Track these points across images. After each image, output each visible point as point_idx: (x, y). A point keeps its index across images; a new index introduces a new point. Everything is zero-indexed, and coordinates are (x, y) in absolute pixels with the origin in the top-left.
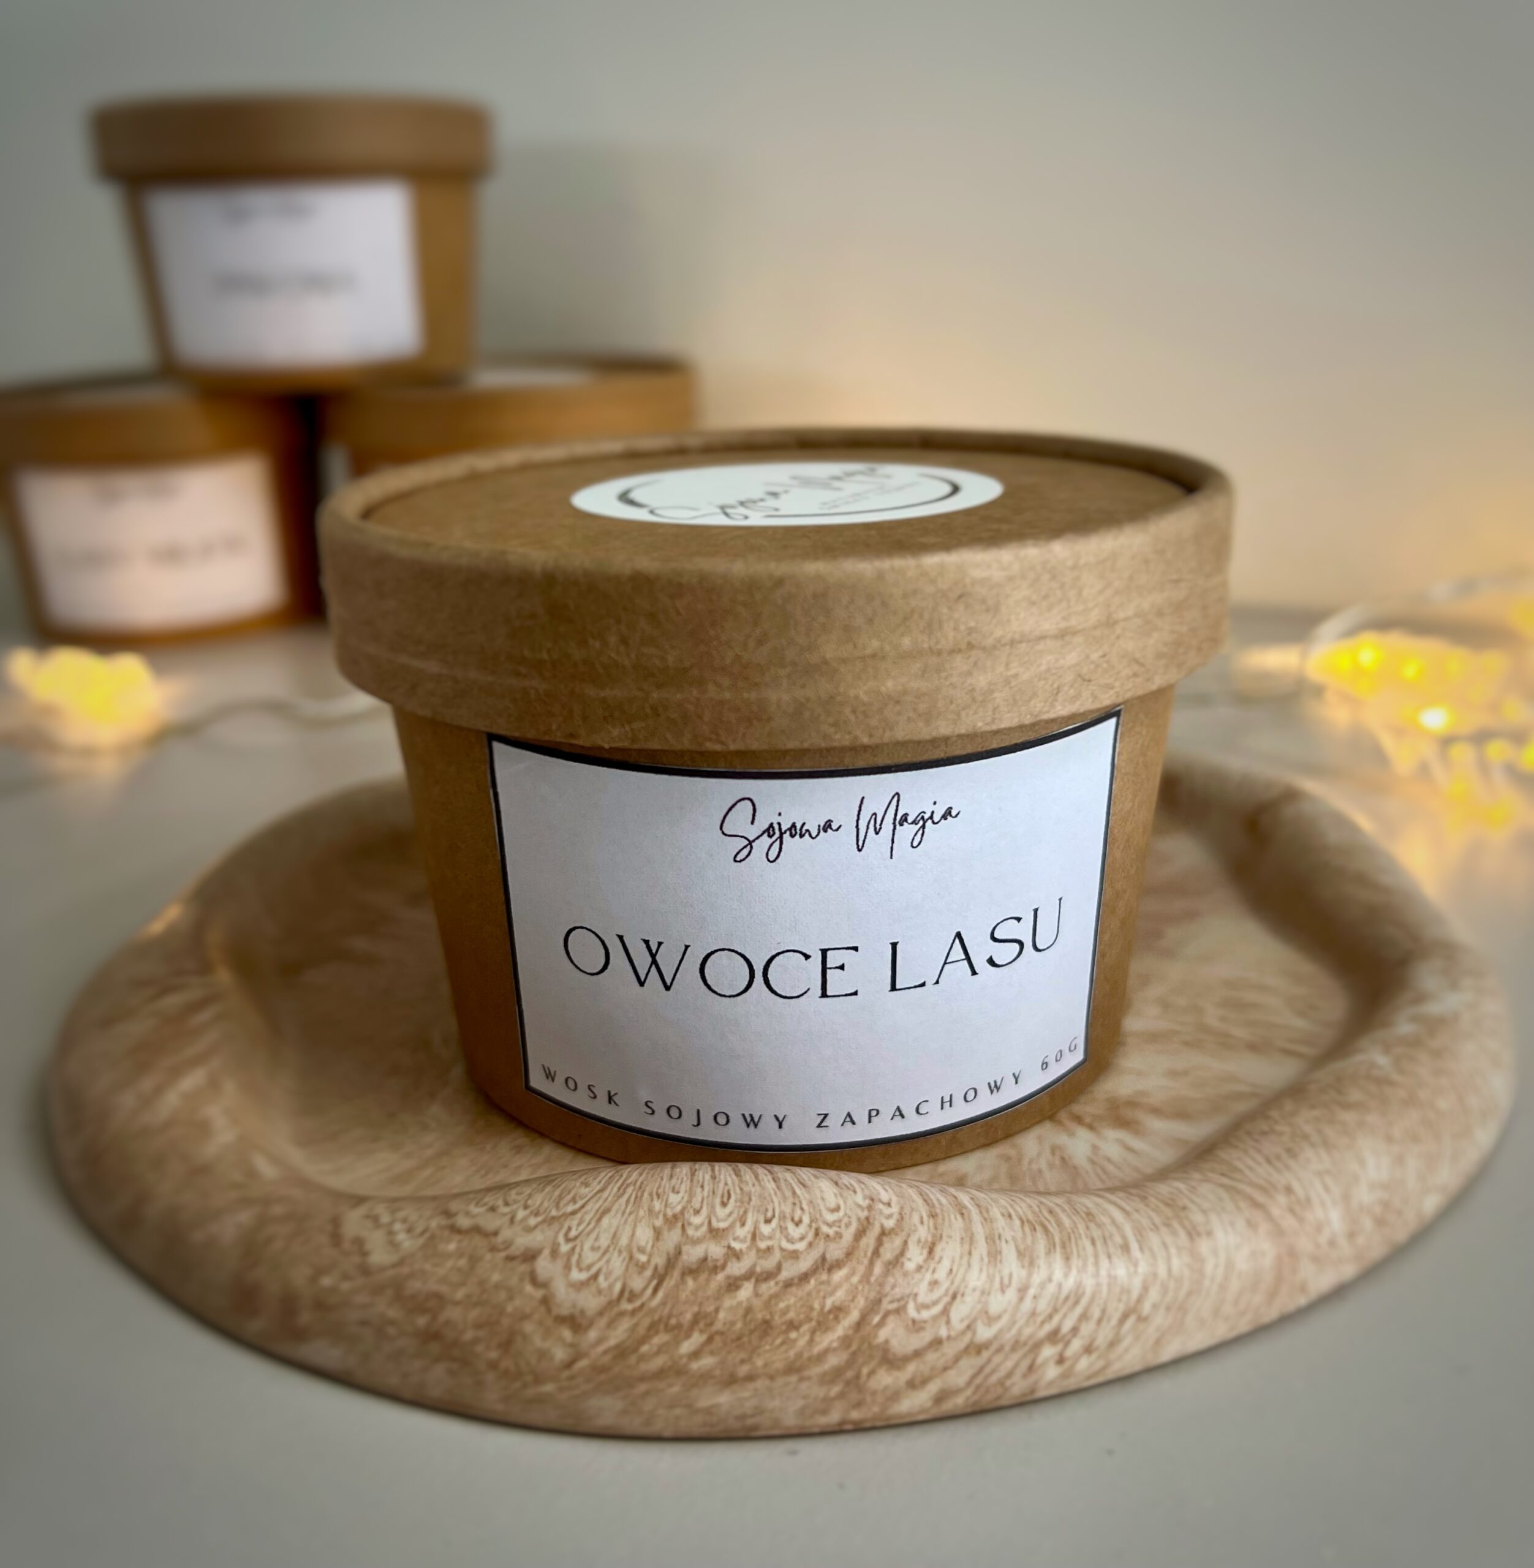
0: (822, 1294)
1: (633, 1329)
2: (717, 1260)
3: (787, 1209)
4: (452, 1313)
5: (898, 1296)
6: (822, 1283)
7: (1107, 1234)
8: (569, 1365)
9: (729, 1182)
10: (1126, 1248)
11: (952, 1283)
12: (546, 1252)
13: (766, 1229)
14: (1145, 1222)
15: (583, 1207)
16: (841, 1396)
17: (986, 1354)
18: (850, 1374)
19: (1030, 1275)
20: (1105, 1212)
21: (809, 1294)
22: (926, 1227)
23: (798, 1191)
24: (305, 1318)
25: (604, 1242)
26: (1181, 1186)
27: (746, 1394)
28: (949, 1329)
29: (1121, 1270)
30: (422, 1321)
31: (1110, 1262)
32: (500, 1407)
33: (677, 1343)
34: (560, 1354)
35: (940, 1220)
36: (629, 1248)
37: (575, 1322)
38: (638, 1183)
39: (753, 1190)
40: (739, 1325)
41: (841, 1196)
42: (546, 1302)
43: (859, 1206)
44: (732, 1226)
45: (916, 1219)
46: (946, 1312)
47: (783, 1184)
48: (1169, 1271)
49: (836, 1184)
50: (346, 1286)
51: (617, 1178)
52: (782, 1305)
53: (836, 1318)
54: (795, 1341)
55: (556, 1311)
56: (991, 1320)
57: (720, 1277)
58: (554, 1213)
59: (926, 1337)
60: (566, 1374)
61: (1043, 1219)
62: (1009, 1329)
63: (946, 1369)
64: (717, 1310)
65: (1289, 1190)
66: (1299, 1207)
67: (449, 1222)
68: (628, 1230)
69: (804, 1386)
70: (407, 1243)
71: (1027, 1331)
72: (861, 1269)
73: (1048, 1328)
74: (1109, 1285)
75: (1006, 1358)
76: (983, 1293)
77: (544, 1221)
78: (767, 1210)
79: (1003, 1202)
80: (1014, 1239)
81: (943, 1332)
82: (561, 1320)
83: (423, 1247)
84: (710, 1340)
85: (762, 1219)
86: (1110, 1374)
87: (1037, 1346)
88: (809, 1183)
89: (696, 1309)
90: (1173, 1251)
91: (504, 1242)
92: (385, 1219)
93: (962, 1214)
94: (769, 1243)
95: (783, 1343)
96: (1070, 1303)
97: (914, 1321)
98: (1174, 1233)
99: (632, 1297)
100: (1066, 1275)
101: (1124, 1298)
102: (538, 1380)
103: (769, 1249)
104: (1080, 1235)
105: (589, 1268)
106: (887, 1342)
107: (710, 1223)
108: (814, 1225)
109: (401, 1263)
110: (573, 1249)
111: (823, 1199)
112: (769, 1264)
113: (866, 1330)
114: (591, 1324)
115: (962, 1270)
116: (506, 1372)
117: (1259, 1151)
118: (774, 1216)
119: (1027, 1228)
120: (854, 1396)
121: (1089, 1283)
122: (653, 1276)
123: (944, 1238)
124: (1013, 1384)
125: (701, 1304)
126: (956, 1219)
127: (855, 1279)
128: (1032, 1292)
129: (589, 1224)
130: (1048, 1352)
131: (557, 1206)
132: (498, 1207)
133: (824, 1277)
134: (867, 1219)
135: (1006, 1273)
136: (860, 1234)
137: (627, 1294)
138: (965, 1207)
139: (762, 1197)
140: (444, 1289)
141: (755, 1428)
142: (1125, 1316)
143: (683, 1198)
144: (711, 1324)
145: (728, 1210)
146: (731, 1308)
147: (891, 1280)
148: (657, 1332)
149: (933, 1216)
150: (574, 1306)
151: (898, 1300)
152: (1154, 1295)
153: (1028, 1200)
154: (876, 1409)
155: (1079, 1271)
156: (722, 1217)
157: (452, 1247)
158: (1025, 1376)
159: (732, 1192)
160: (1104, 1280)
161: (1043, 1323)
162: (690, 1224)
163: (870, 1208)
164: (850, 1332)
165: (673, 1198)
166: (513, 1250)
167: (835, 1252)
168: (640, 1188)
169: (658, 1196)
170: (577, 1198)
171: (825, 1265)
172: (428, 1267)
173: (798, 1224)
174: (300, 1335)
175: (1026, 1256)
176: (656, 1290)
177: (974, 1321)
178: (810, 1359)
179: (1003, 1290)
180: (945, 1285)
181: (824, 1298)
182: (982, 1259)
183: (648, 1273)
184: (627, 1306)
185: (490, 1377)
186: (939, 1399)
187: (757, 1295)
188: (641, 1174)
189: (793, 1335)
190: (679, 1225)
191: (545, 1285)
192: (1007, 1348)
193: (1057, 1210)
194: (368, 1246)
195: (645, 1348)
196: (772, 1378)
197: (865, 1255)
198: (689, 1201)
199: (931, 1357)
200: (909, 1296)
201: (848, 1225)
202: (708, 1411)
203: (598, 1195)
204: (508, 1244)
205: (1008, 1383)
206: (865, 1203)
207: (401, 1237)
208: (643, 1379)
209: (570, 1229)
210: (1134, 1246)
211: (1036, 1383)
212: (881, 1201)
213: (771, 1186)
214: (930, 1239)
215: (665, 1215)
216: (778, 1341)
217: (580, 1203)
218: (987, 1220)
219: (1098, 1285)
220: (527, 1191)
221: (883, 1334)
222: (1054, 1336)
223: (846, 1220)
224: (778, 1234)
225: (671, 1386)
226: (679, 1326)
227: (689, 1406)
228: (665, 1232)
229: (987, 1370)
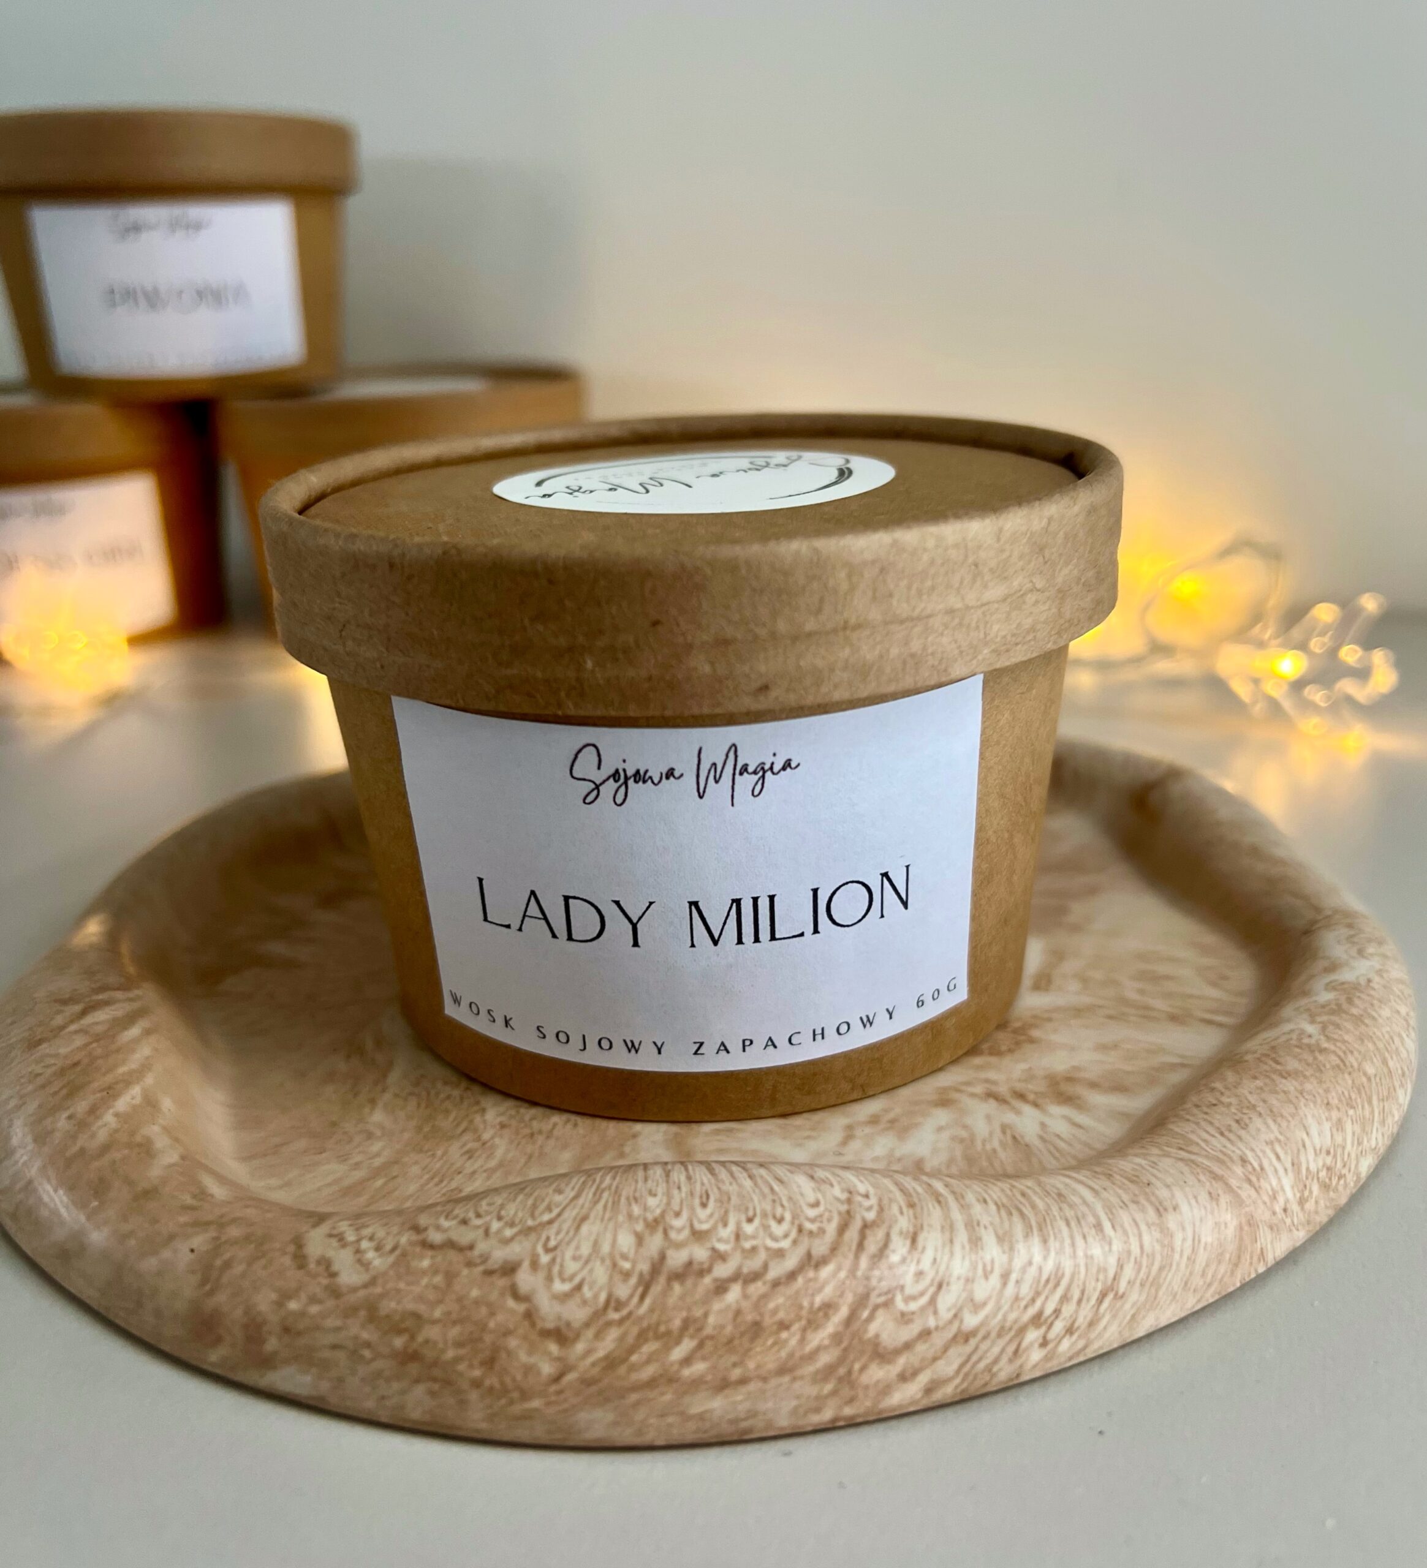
0: (810, 1292)
1: (621, 1339)
2: (702, 1263)
3: (768, 1207)
4: (431, 1332)
5: (885, 1290)
6: (810, 1280)
7: (1080, 1215)
8: (557, 1379)
9: (705, 1181)
10: (1099, 1227)
11: (937, 1272)
12: (526, 1264)
13: (749, 1229)
14: (1114, 1200)
15: (559, 1215)
16: (834, 1393)
17: (973, 1342)
18: (842, 1371)
19: (1011, 1260)
20: (1074, 1192)
21: (797, 1292)
22: (906, 1217)
23: (776, 1188)
24: (272, 1344)
25: (585, 1250)
26: (1143, 1162)
27: (739, 1398)
28: (937, 1320)
29: (1097, 1251)
30: (399, 1342)
31: (1086, 1242)
32: (484, 1426)
33: (667, 1349)
34: (547, 1369)
35: (918, 1209)
36: (611, 1255)
37: (561, 1335)
38: (613, 1188)
39: (731, 1188)
40: (729, 1329)
41: (819, 1190)
42: (530, 1316)
43: (838, 1199)
44: (714, 1228)
45: (895, 1209)
46: (933, 1301)
47: (759, 1181)
48: (1142, 1247)
49: (812, 1177)
50: (314, 1309)
51: (590, 1183)
52: (771, 1305)
53: (827, 1316)
54: (786, 1341)
55: (540, 1325)
56: (977, 1307)
57: (707, 1280)
58: (530, 1223)
59: (915, 1329)
60: (553, 1388)
61: (1017, 1203)
62: (995, 1315)
63: (935, 1359)
64: (706, 1315)
65: (1244, 1161)
66: (1254, 1176)
67: (420, 1237)
68: (609, 1236)
69: (797, 1385)
70: (378, 1262)
71: (1012, 1316)
72: (847, 1263)
73: (1032, 1311)
74: (1086, 1265)
75: (993, 1343)
76: (967, 1280)
77: (520, 1233)
78: (747, 1209)
79: (975, 1187)
80: (992, 1224)
81: (932, 1323)
82: (546, 1334)
83: (395, 1264)
84: (701, 1345)
85: (743, 1218)
86: (1090, 1353)
87: (1022, 1331)
88: (785, 1179)
89: (684, 1314)
90: (1143, 1227)
91: (481, 1256)
92: (351, 1237)
93: (939, 1202)
94: (754, 1242)
95: (775, 1344)
96: (1051, 1285)
97: (903, 1314)
98: (1143, 1210)
99: (619, 1305)
100: (1045, 1258)
101: (1101, 1277)
102: (525, 1395)
103: (754, 1249)
104: (1054, 1216)
105: (571, 1278)
106: (877, 1336)
107: (692, 1226)
108: (797, 1222)
109: (373, 1282)
110: (553, 1260)
111: (802, 1195)
112: (755, 1264)
113: (856, 1326)
114: (577, 1336)
115: (946, 1258)
116: (491, 1389)
117: (1211, 1123)
118: (755, 1215)
119: (1003, 1212)
120: (846, 1392)
121: (1068, 1266)
122: (639, 1283)
123: (926, 1227)
124: (1000, 1370)
125: (689, 1309)
126: (934, 1208)
127: (842, 1274)
128: (1014, 1277)
129: (567, 1233)
130: (1033, 1335)
131: (533, 1216)
132: (470, 1219)
133: (811, 1274)
134: (848, 1212)
135: (988, 1258)
136: (842, 1229)
137: (613, 1303)
138: (941, 1195)
139: (741, 1196)
140: (422, 1308)
141: (750, 1430)
142: (1103, 1295)
143: (661, 1201)
144: (700, 1329)
145: (708, 1211)
146: (721, 1311)
147: (876, 1273)
148: (646, 1340)
149: (911, 1205)
150: (559, 1318)
151: (886, 1293)
152: (1128, 1272)
153: (999, 1184)
154: (868, 1404)
155: (1057, 1253)
156: (704, 1219)
157: (426, 1263)
158: (1011, 1361)
159: (710, 1193)
160: (1082, 1262)
161: (1026, 1307)
162: (672, 1227)
163: (849, 1201)
164: (840, 1328)
165: (652, 1202)
166: (491, 1264)
167: (820, 1248)
168: (616, 1192)
169: (636, 1199)
170: (553, 1207)
171: (811, 1262)
172: (402, 1285)
173: (780, 1221)
174: (267, 1362)
175: (1004, 1239)
176: (642, 1298)
177: (960, 1309)
178: (802, 1358)
179: (986, 1277)
180: (930, 1275)
181: (813, 1295)
182: (963, 1247)
183: (633, 1280)
184: (614, 1316)
185: (474, 1396)
186: (928, 1390)
187: (745, 1296)
188: (614, 1178)
189: (784, 1335)
190: (660, 1229)
191: (526, 1299)
192: (993, 1335)
193: (1029, 1192)
194: (335, 1267)
195: (634, 1358)
196: (765, 1379)
197: (850, 1250)
198: (668, 1204)
199: (921, 1348)
200: (896, 1288)
201: (829, 1220)
202: (701, 1417)
203: (572, 1204)
204: (485, 1258)
205: (995, 1369)
206: (844, 1196)
207: (371, 1255)
208: (635, 1388)
209: (548, 1239)
210: (1107, 1225)
211: (1021, 1366)
212: (860, 1194)
213: (748, 1183)
214: (911, 1229)
215: (645, 1220)
216: (770, 1342)
217: (556, 1211)
218: (964, 1207)
219: (1076, 1266)
220: (499, 1200)
221: (873, 1329)
222: (1037, 1320)
223: (827, 1214)
224: (761, 1233)
225: (663, 1394)
226: (668, 1333)
227: (682, 1414)
228: (647, 1238)
229: (975, 1358)
